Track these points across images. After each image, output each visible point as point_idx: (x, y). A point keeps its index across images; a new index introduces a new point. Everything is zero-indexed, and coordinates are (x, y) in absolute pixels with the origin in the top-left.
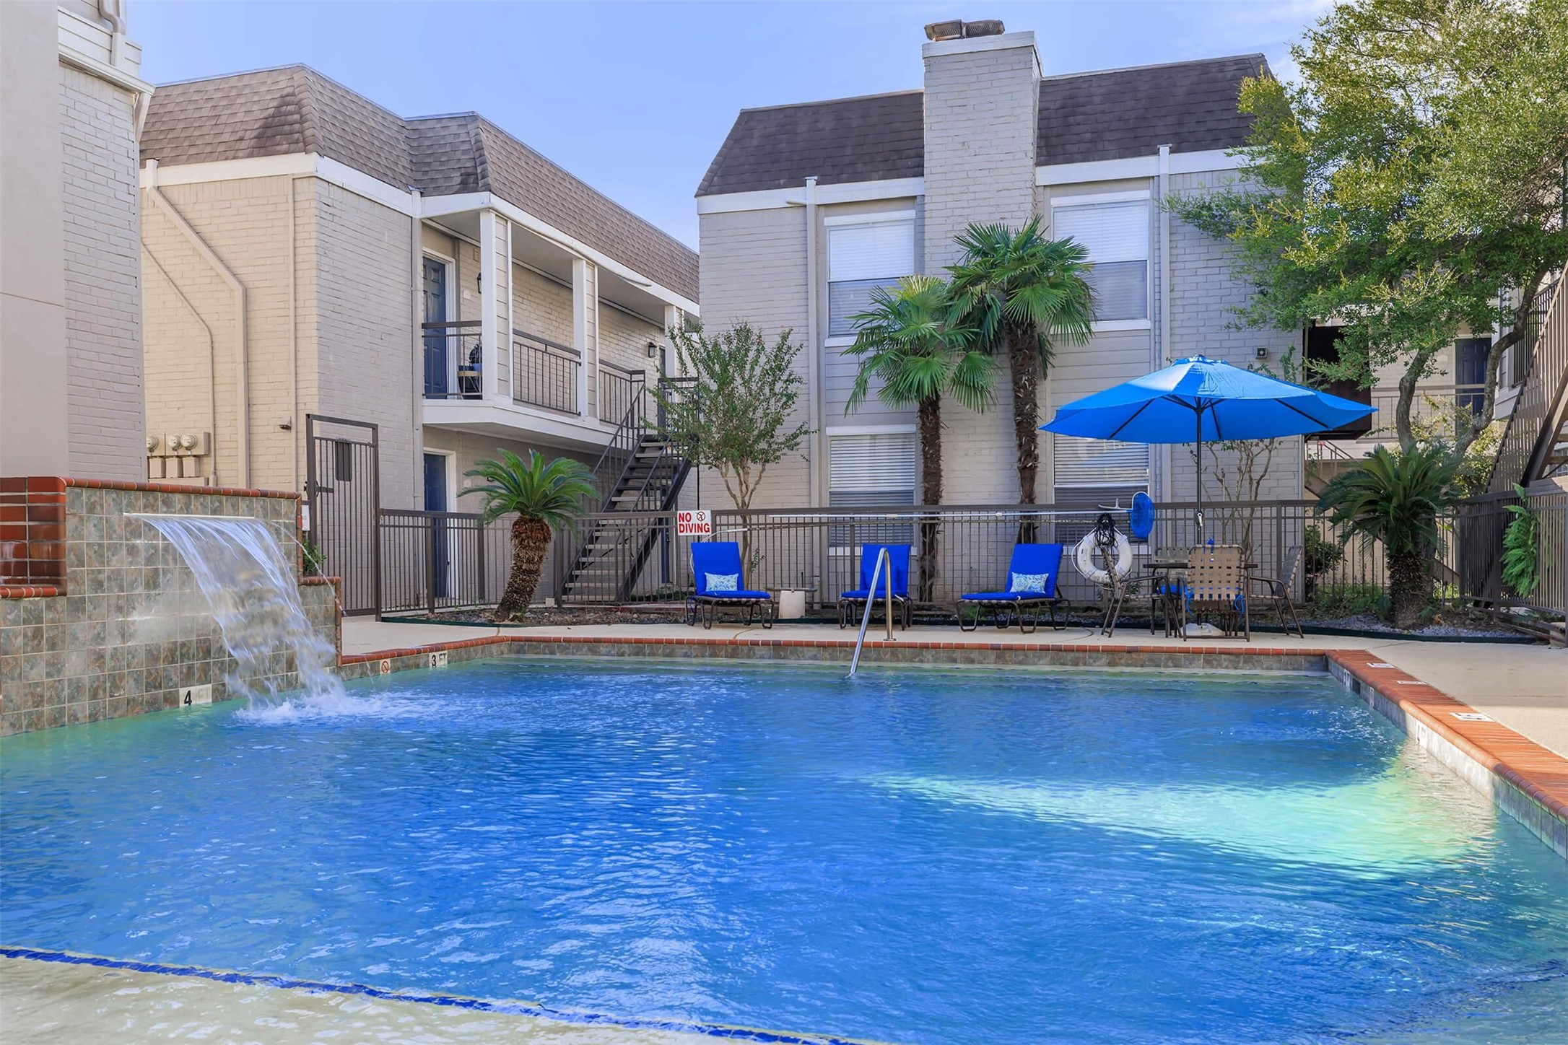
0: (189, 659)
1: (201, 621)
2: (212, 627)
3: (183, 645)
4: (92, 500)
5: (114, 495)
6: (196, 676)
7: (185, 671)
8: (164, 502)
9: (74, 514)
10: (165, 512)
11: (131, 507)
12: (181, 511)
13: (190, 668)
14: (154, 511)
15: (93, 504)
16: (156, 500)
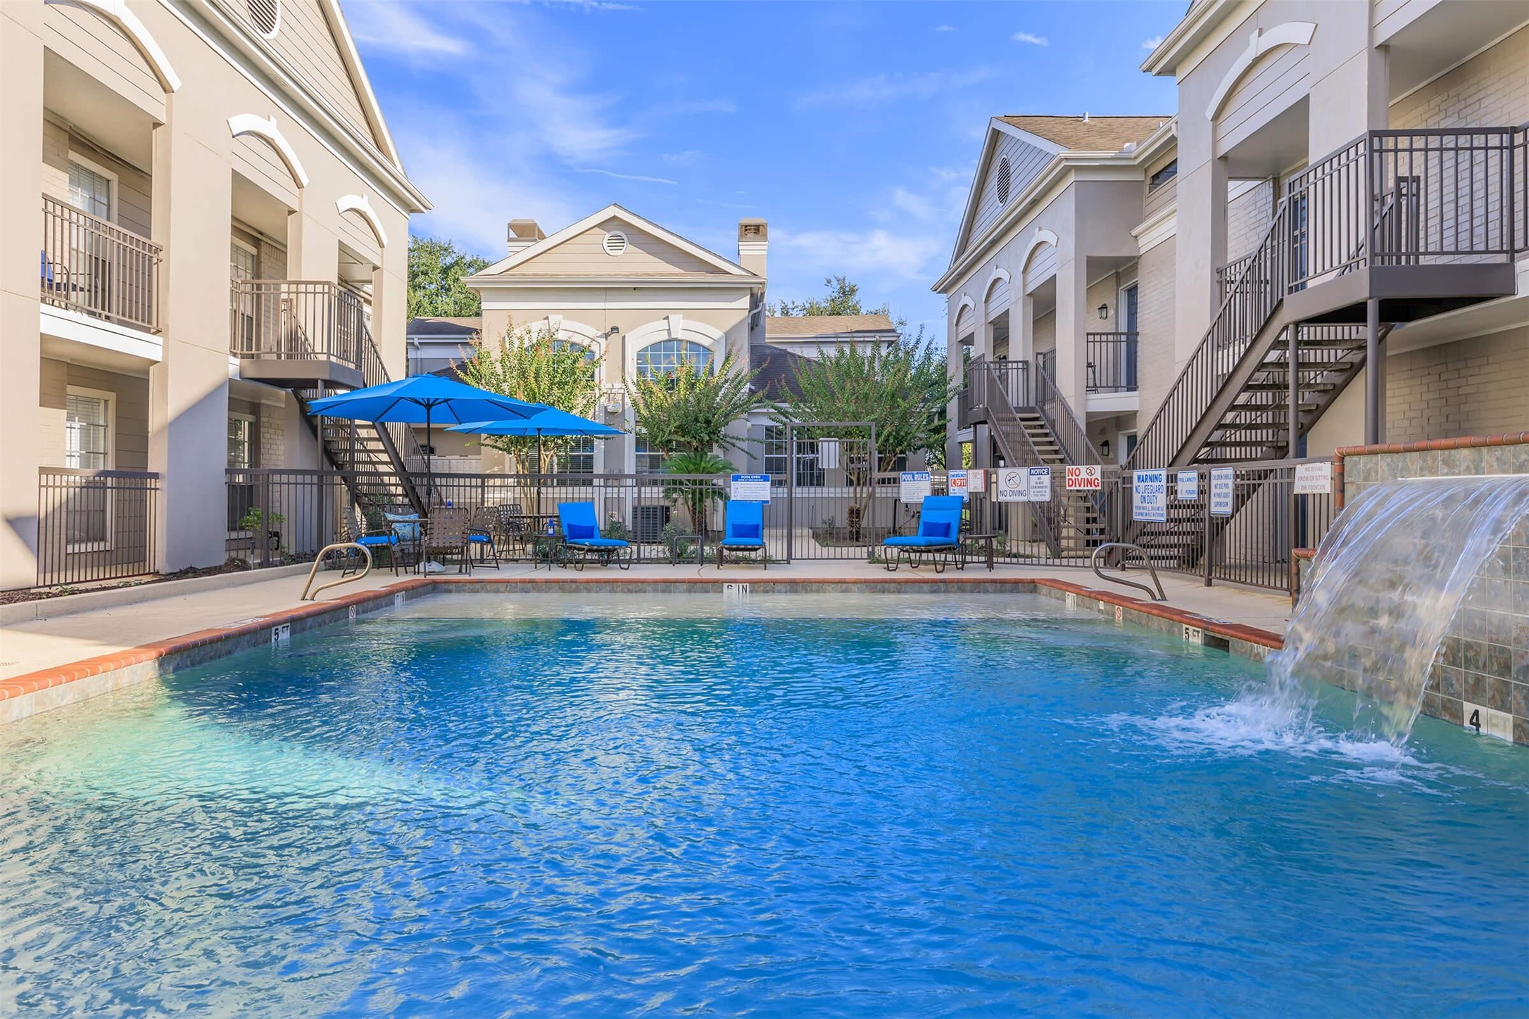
0: (1477, 668)
1: (1495, 621)
2: (1514, 635)
3: (1469, 646)
4: (1368, 466)
5: (1389, 460)
6: (1489, 694)
7: (1471, 681)
8: (1445, 462)
9: (1352, 483)
10: (1447, 474)
11: (1406, 471)
12: (1468, 470)
13: (1478, 680)
14: (1433, 474)
15: (1369, 471)
16: (1435, 460)
